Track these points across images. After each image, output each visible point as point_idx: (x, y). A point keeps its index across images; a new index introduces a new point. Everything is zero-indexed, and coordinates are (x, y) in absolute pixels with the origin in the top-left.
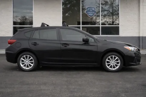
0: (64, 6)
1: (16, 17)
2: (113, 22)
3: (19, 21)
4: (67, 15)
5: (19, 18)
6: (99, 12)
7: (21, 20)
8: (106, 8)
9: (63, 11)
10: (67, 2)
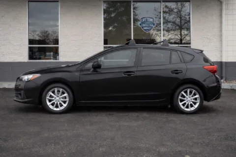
0: (106, 15)
1: (34, 31)
2: (181, 40)
3: (37, 38)
4: (110, 29)
5: (37, 33)
6: (160, 24)
7: (40, 36)
8: (171, 18)
9: (104, 23)
10: (111, 9)
